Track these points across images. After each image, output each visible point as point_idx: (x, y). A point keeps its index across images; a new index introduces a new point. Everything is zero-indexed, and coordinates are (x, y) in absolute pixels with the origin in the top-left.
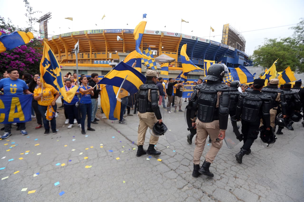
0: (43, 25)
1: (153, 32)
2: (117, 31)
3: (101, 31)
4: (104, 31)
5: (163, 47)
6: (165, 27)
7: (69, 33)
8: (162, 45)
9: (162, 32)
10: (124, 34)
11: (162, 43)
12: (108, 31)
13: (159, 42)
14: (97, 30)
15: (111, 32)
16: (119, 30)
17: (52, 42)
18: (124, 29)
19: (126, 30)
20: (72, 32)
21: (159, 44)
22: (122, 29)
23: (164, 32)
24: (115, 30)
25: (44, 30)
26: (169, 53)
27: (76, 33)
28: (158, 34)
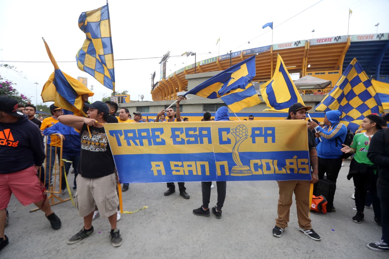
0: (162, 66)
1: (290, 44)
2: (234, 55)
3: (214, 59)
4: (218, 58)
5: (309, 66)
6: (313, 31)
7: (183, 68)
8: (308, 62)
9: (307, 41)
10: (243, 56)
11: (307, 58)
12: (223, 57)
13: (302, 59)
14: (210, 59)
15: (227, 58)
16: (237, 52)
17: (169, 82)
18: (243, 51)
19: (247, 51)
20: (185, 67)
21: (302, 62)
23: (310, 40)
25: (163, 70)
26: (321, 73)
27: (188, 67)
28: (300, 45)
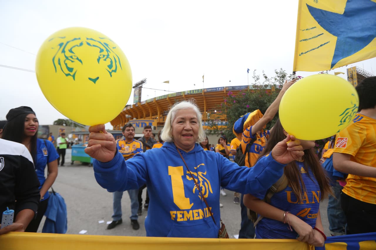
0: (138, 90)
2: (218, 89)
3: (200, 91)
4: (204, 90)
7: (165, 95)
10: (226, 91)
12: (208, 90)
14: (196, 90)
15: (211, 91)
16: (221, 87)
17: (146, 106)
18: (226, 87)
19: (229, 88)
20: (168, 95)
22: (224, 87)
24: (216, 88)
25: (138, 94)
27: (172, 94)
